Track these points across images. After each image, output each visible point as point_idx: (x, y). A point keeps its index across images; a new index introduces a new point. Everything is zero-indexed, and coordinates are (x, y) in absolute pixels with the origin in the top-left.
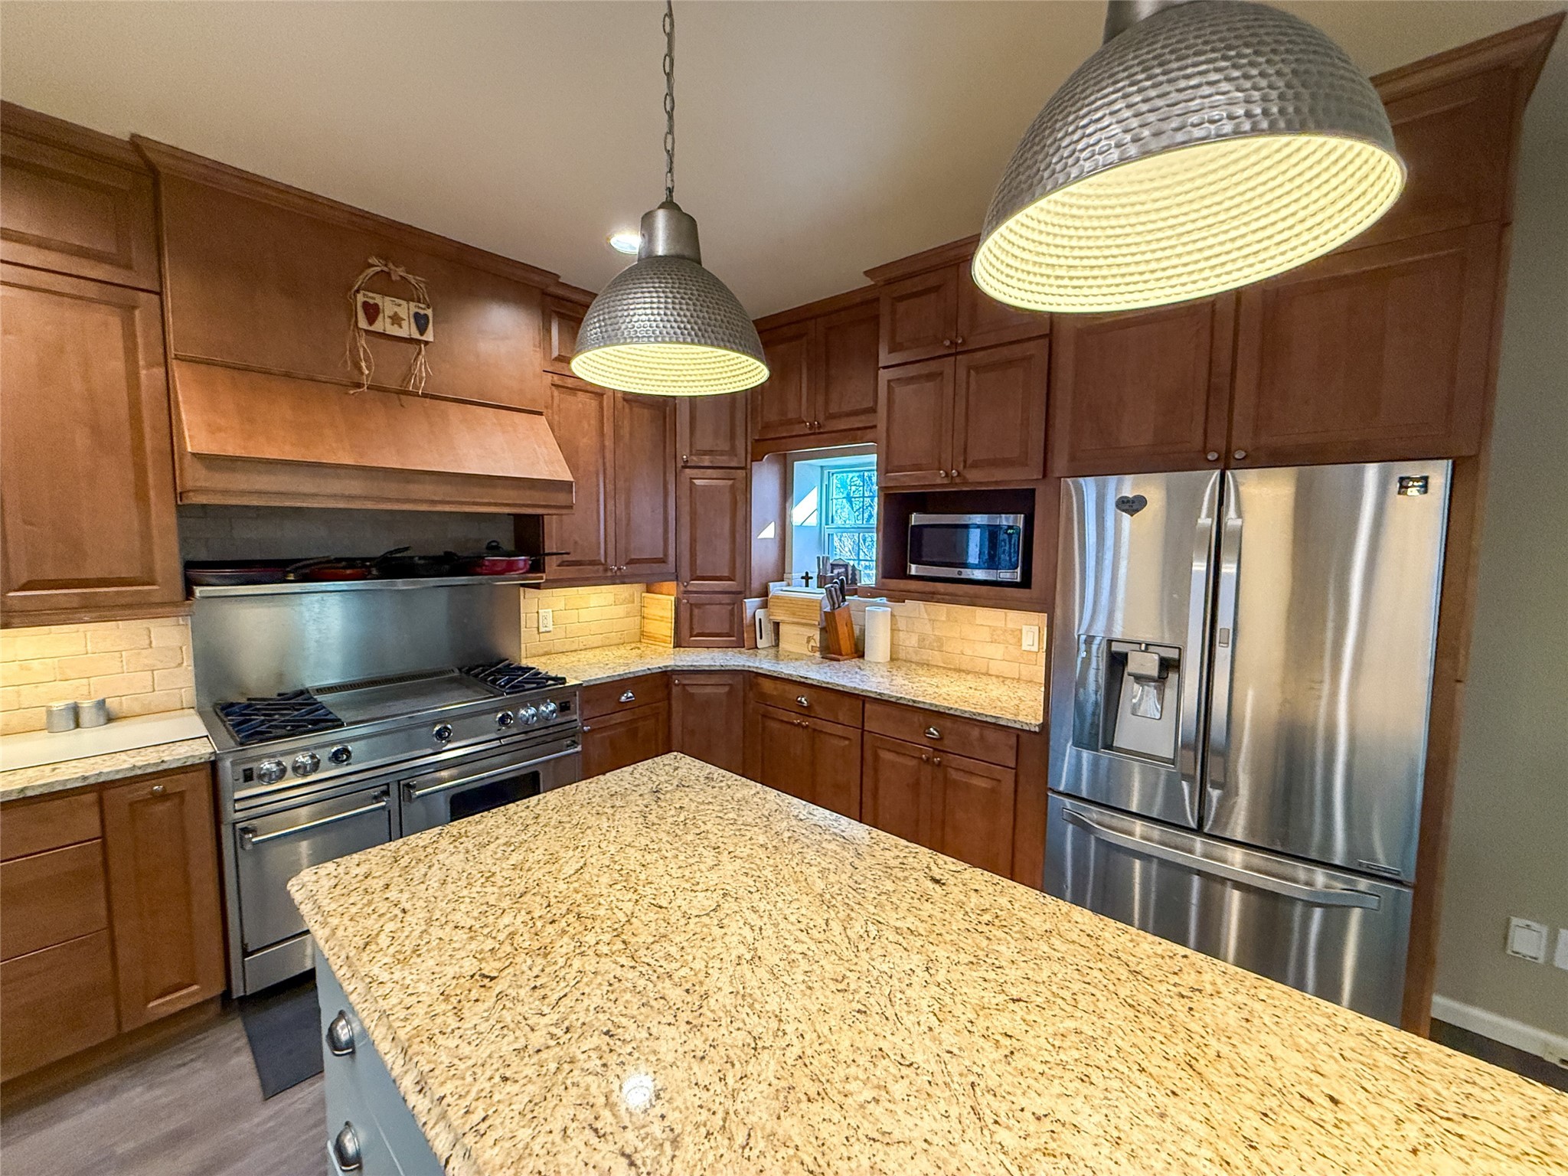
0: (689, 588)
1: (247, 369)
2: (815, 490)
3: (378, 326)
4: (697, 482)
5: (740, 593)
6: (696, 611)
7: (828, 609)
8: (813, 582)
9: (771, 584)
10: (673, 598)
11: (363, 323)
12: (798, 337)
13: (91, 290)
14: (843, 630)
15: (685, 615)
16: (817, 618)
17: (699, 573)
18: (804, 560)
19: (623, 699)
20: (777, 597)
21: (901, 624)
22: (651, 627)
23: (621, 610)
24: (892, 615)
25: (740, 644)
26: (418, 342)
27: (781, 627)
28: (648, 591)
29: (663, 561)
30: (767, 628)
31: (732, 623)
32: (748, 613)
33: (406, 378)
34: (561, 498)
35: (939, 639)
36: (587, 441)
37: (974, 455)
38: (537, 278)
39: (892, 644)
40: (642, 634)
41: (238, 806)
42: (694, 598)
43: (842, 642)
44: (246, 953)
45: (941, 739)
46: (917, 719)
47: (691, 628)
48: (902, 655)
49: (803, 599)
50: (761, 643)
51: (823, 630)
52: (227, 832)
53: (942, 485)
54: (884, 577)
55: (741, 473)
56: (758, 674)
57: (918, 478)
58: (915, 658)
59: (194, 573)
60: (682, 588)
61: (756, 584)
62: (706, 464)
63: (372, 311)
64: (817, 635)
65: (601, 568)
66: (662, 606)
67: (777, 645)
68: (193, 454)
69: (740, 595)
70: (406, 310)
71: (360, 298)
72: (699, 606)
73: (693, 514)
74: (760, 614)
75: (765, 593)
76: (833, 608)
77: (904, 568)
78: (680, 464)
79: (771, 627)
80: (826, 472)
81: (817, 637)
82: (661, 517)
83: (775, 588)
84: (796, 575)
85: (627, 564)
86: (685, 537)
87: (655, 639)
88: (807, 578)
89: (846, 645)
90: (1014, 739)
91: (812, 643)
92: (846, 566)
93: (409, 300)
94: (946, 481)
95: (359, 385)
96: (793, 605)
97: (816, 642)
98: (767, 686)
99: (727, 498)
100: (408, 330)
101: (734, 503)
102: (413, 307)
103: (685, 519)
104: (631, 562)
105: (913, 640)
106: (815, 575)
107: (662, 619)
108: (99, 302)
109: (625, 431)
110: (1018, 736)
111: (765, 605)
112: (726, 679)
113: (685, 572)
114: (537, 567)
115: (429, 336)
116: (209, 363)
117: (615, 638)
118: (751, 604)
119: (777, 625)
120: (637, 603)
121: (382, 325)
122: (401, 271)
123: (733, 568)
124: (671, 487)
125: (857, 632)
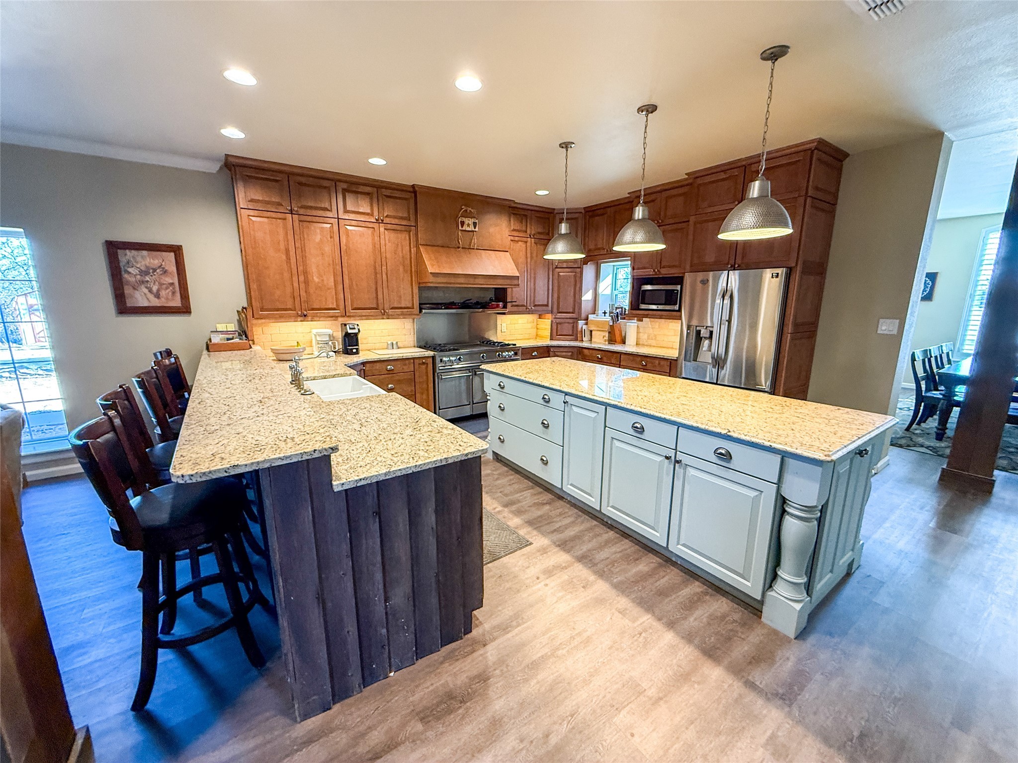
0: (557, 317)
1: (434, 246)
2: (611, 275)
3: (464, 229)
4: (561, 274)
5: (576, 319)
6: (559, 326)
7: (611, 324)
8: (607, 315)
9: (589, 315)
10: (550, 321)
11: (460, 228)
12: (603, 214)
13: (403, 228)
14: (617, 333)
15: (555, 327)
16: (607, 328)
17: (560, 310)
18: (604, 306)
19: (533, 354)
20: (592, 320)
21: (641, 330)
22: (540, 333)
23: (530, 325)
24: (638, 327)
25: (576, 340)
26: (473, 231)
27: (593, 332)
28: (540, 318)
29: (547, 305)
30: (588, 333)
31: (573, 331)
32: (580, 327)
33: (470, 245)
34: (515, 282)
35: (655, 336)
36: (522, 260)
37: (663, 264)
38: (507, 203)
39: (637, 338)
40: (537, 335)
41: (440, 368)
42: (558, 321)
43: (617, 337)
44: (440, 409)
45: (646, 365)
46: (639, 359)
47: (557, 333)
48: (641, 343)
49: (602, 321)
50: (584, 339)
51: (609, 333)
52: (436, 374)
53: (653, 275)
54: (631, 310)
55: (578, 270)
56: (582, 348)
57: (644, 272)
58: (646, 344)
59: (422, 306)
60: (554, 317)
61: (583, 316)
62: (565, 266)
63: (463, 223)
64: (607, 334)
65: (525, 308)
66: (546, 324)
67: (591, 340)
68: (431, 273)
69: (577, 319)
70: (470, 221)
71: (460, 220)
72: (560, 323)
73: (559, 286)
74: (585, 327)
75: (587, 319)
76: (613, 324)
77: (639, 306)
78: (554, 267)
79: (589, 333)
80: (615, 268)
81: (607, 336)
82: (546, 288)
83: (591, 317)
84: (600, 312)
85: (534, 306)
86: (556, 296)
87: (543, 337)
88: (605, 313)
89: (618, 339)
90: (669, 363)
91: (605, 338)
92: (622, 308)
93: (472, 218)
94: (654, 273)
95: (459, 248)
96: (597, 323)
97: (607, 338)
98: (586, 351)
99: (572, 280)
100: (471, 228)
101: (576, 281)
102: (473, 220)
103: (556, 289)
104: (535, 306)
105: (646, 336)
106: (608, 312)
107: (545, 329)
108: (405, 231)
109: (535, 255)
110: (671, 362)
111: (587, 324)
112: (570, 350)
113: (555, 310)
114: (505, 307)
115: (477, 229)
116: (427, 245)
117: (527, 336)
118: (581, 323)
119: (591, 331)
120: (535, 323)
121: (465, 228)
122: (470, 209)
123: (574, 309)
124: (551, 276)
125: (623, 335)
